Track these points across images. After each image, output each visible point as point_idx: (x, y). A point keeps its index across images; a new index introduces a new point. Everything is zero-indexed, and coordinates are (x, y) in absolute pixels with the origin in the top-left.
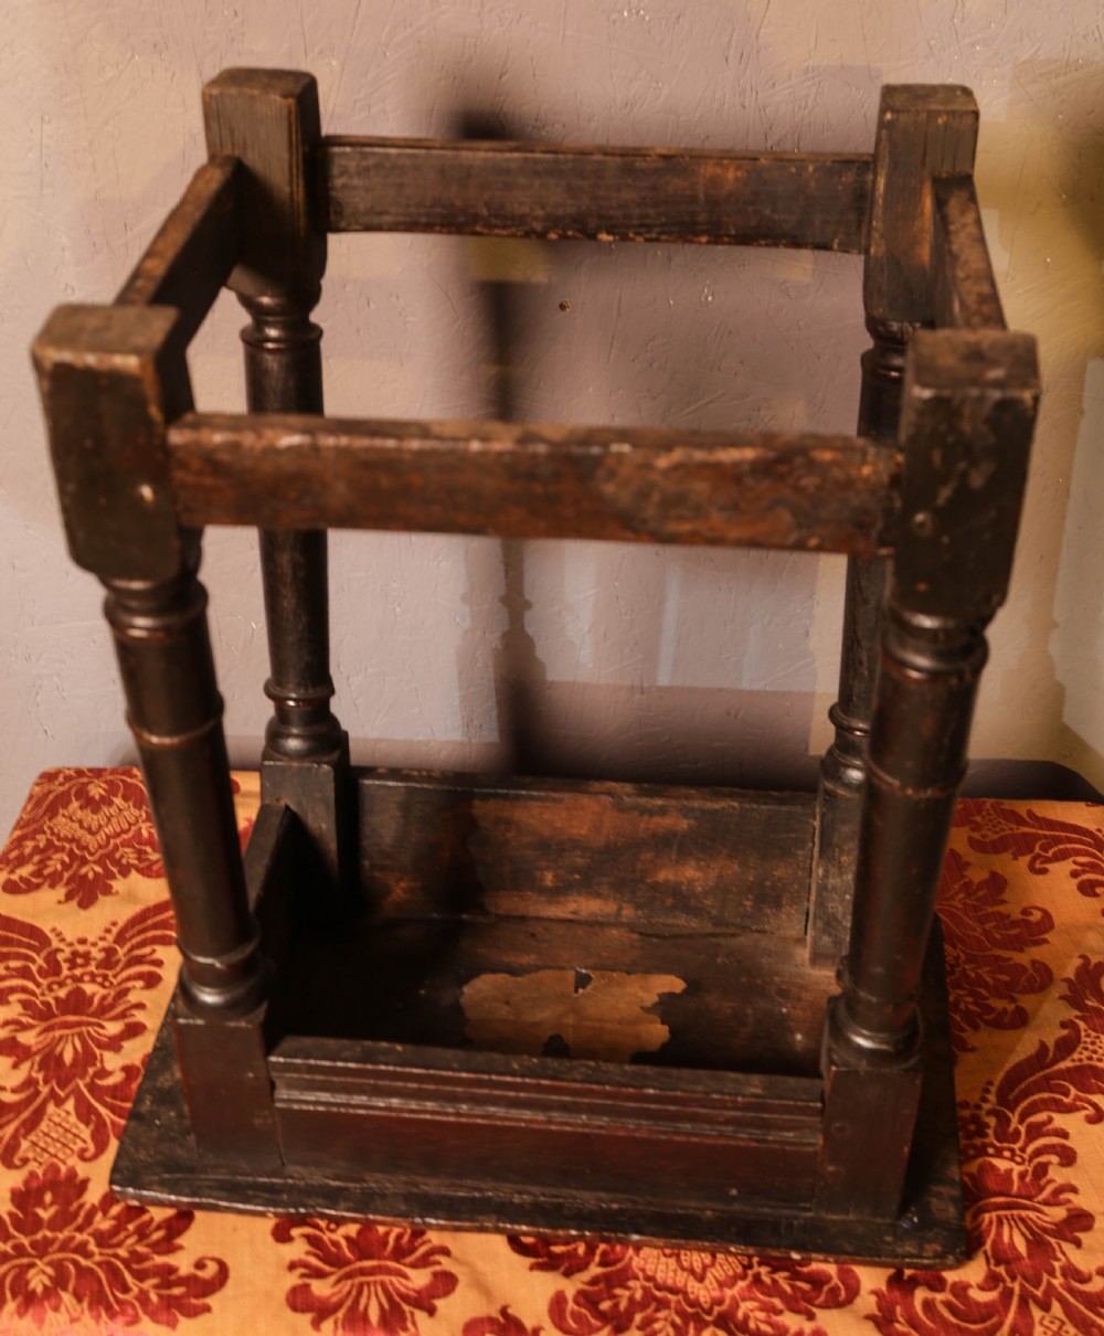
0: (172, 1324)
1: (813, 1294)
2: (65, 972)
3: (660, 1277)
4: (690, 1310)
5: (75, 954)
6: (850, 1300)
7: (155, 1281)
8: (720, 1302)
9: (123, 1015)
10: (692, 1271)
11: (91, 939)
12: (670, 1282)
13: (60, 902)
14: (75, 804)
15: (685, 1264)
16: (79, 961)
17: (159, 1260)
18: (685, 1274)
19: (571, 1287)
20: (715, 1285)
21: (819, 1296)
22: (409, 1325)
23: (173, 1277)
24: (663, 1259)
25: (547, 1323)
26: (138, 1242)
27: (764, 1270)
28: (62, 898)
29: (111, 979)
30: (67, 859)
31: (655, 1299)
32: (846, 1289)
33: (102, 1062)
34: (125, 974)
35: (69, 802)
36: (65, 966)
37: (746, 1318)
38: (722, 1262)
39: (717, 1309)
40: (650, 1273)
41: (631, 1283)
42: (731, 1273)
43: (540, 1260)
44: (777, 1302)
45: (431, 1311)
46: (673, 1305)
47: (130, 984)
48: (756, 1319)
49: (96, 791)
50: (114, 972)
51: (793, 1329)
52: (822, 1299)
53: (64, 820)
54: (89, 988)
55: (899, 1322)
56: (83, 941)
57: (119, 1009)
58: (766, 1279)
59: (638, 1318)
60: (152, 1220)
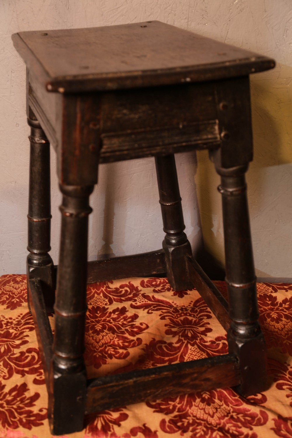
0: (30, 428)
1: (252, 421)
2: (4, 327)
3: (198, 416)
4: (209, 426)
5: (8, 322)
6: (265, 423)
7: (25, 415)
8: (219, 424)
9: (21, 338)
10: (209, 414)
11: (13, 318)
12: (202, 418)
13: (5, 309)
14: (12, 283)
15: (207, 412)
16: (9, 324)
17: (27, 409)
18: (207, 415)
19: (167, 418)
20: (217, 419)
21: (253, 422)
22: (111, 429)
23: (31, 414)
24: (199, 410)
25: (159, 429)
26: (21, 403)
27: (234, 414)
28: (6, 308)
29: (19, 328)
30: (8, 297)
31: (196, 422)
32: (263, 419)
33: (13, 351)
34: (23, 327)
35: (10, 282)
36: (4, 326)
37: (229, 429)
38: (220, 412)
39: (218, 426)
40: (194, 415)
41: (188, 418)
42: (223, 415)
43: (157, 410)
44: (239, 424)
45: (119, 425)
46: (203, 424)
47: (24, 330)
48: (232, 430)
49: (18, 279)
50: (20, 326)
51: (245, 433)
52: (255, 422)
53: (8, 287)
54: (11, 331)
55: (282, 430)
56: (11, 319)
57: (20, 337)
58: (235, 417)
59: (191, 428)
60: (25, 397)
